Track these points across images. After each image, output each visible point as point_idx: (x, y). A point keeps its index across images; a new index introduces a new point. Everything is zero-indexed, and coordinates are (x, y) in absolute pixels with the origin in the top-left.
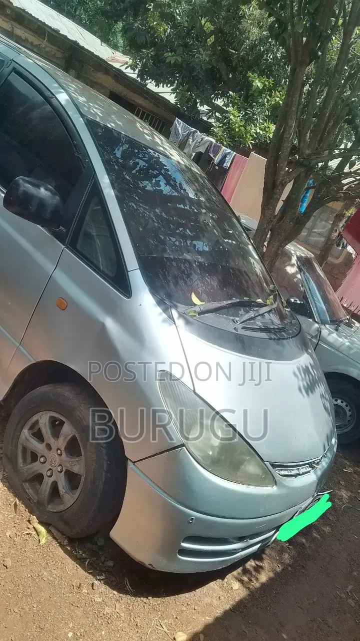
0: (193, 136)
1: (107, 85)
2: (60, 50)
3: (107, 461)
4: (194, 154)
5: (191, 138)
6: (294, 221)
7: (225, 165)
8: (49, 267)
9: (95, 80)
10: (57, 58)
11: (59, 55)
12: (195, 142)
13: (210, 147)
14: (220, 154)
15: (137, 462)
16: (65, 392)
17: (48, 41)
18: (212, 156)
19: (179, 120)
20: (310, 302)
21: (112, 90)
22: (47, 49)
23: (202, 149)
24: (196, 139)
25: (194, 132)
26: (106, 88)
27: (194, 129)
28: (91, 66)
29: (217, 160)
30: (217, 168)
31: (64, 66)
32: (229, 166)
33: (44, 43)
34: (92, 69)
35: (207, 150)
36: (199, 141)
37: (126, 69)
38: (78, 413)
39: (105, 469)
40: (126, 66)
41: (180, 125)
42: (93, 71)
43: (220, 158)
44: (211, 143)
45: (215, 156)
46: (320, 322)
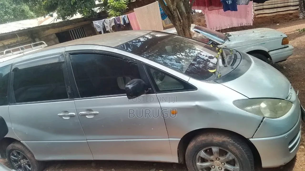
0: (106, 22)
1: (51, 33)
2: (25, 36)
3: (240, 146)
4: (111, 28)
5: (105, 23)
6: (187, 18)
7: (127, 22)
8: (157, 105)
9: (47, 35)
10: (27, 39)
11: (27, 38)
12: (108, 24)
13: (115, 20)
14: (121, 19)
15: (253, 137)
16: (202, 139)
17: (20, 36)
18: (119, 23)
19: (95, 21)
20: (213, 40)
21: (55, 33)
22: (21, 39)
23: (113, 24)
24: (107, 22)
25: (104, 21)
26: (53, 34)
27: (104, 20)
28: (41, 31)
29: (122, 23)
30: (124, 25)
31: (32, 40)
32: (128, 21)
33: (19, 39)
34: (42, 32)
35: (115, 22)
36: (109, 22)
37: (56, 21)
38: (215, 141)
39: (242, 149)
40: (56, 20)
41: (97, 23)
42: (43, 32)
43: (123, 21)
44: (114, 19)
45: (120, 22)
46: (222, 43)
